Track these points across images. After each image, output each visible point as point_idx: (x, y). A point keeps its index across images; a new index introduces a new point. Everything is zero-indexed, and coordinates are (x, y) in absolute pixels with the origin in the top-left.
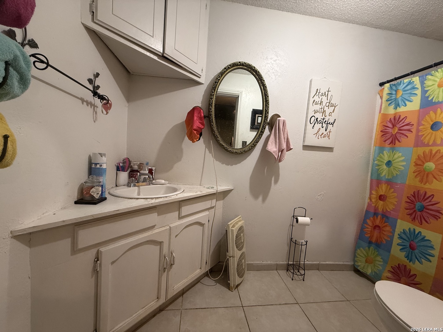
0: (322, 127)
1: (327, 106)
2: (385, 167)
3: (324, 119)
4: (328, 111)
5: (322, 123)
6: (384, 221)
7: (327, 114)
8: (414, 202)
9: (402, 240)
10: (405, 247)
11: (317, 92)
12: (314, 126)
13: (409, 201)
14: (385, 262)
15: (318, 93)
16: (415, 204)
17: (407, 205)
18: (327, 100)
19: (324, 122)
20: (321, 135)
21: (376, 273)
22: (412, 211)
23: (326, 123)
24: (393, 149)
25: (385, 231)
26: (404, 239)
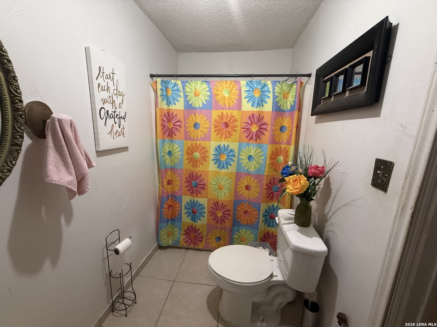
0: (116, 123)
1: (115, 94)
2: (167, 156)
3: (115, 112)
4: (118, 100)
5: (114, 118)
6: (174, 200)
7: (117, 106)
8: (190, 181)
9: (187, 209)
10: (189, 213)
11: (100, 71)
12: (106, 122)
13: (187, 181)
14: (180, 229)
15: (101, 74)
16: (191, 182)
17: (186, 184)
18: (114, 86)
19: (116, 116)
20: (116, 134)
21: (176, 241)
22: (190, 188)
23: (118, 117)
24: (172, 141)
25: (176, 208)
26: (188, 208)
